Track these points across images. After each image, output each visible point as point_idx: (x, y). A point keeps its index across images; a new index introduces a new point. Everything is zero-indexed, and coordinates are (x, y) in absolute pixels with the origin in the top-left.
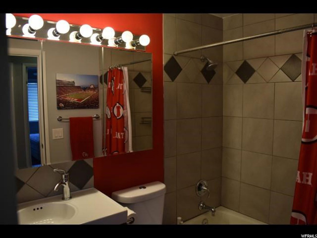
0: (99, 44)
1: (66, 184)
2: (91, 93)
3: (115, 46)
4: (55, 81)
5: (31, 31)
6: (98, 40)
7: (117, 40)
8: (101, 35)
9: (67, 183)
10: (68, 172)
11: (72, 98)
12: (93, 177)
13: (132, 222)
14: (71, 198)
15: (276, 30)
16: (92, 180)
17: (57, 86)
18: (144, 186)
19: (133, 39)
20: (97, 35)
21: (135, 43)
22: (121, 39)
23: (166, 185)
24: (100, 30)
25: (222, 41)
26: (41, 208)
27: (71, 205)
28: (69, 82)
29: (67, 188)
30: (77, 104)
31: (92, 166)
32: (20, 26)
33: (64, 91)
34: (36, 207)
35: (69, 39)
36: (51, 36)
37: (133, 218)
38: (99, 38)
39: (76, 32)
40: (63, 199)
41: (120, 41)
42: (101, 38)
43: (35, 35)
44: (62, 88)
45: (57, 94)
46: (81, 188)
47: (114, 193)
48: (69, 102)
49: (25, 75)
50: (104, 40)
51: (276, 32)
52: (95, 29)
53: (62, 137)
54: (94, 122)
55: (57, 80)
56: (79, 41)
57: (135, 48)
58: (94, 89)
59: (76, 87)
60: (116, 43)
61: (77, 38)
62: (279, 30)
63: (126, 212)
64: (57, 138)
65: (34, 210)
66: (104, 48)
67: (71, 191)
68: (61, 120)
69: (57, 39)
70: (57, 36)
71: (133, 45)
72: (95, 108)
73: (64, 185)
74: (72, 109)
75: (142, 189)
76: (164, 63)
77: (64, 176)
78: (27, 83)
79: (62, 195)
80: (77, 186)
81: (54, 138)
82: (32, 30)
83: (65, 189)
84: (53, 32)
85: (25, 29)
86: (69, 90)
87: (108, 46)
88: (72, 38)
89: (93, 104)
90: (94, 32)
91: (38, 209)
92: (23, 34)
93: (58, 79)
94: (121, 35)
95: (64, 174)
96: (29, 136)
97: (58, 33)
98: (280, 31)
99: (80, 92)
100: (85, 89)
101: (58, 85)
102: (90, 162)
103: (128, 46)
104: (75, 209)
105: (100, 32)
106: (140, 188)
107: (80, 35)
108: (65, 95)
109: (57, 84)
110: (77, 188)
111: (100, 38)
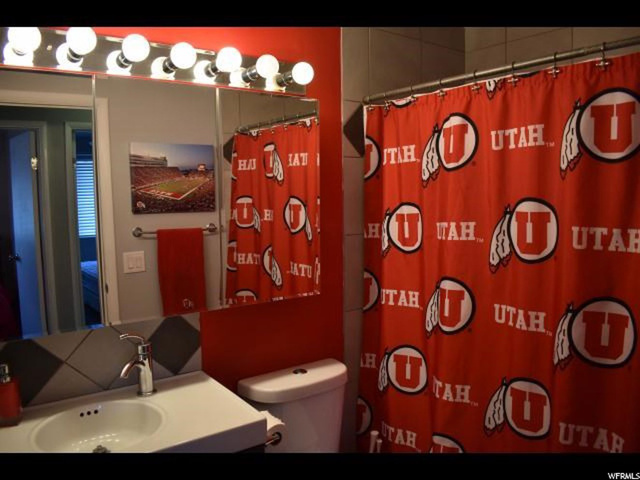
0: (211, 81)
1: (143, 364)
2: (200, 180)
3: (243, 86)
4: (128, 158)
5: (74, 57)
6: (208, 73)
7: (248, 74)
8: (213, 64)
9: (146, 362)
10: (149, 340)
11: (161, 190)
12: (200, 350)
13: (276, 442)
14: (155, 391)
15: (575, 47)
16: (197, 356)
17: (131, 168)
18: (302, 367)
19: (279, 72)
20: (206, 63)
21: (284, 80)
22: (254, 71)
23: (347, 366)
24: (213, 53)
25: (463, 73)
26: (96, 412)
27: (156, 407)
28: (156, 159)
29: (146, 372)
30: (172, 204)
31: (198, 328)
32: (49, 48)
33: (144, 178)
34: (85, 409)
35: (150, 73)
36: (112, 68)
37: (278, 433)
38: (210, 69)
39: (164, 58)
40: (140, 393)
41: (253, 75)
42: (215, 70)
43: (81, 66)
44: (142, 171)
45: (132, 183)
46: (176, 372)
47: (243, 383)
48: (155, 200)
49: (70, 146)
50: (221, 73)
51: (574, 53)
52: (202, 52)
53: (143, 269)
54: (206, 238)
55: (131, 156)
56: (171, 77)
57: (284, 89)
58: (206, 172)
59: (170, 168)
60: (246, 79)
61: (166, 70)
62: (580, 49)
63: (264, 422)
64: (134, 270)
65: (82, 415)
66: (220, 90)
67: (154, 378)
68: (139, 235)
69: (126, 72)
70: (126, 67)
71: (280, 84)
72: (208, 211)
73: (141, 366)
74: (162, 212)
75: (299, 375)
76: (344, 120)
77: (140, 348)
78: (74, 162)
79: (137, 386)
80: (168, 367)
81: (126, 270)
82: (75, 55)
83: (142, 373)
84: (118, 60)
85: (62, 54)
86: (155, 175)
87: (230, 85)
88: (157, 71)
89: (203, 202)
90: (200, 57)
91: (89, 413)
92: (58, 64)
93: (132, 153)
94: (255, 64)
95: (140, 344)
96: (79, 266)
97: (126, 61)
98: (582, 51)
99: (178, 179)
100: (187, 172)
101: (133, 165)
102: (193, 319)
103: (271, 86)
104: (163, 413)
105: (212, 58)
106: (295, 372)
107: (172, 65)
108: (148, 185)
109: (131, 163)
110: (168, 372)
111: (213, 70)
